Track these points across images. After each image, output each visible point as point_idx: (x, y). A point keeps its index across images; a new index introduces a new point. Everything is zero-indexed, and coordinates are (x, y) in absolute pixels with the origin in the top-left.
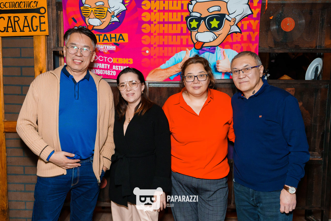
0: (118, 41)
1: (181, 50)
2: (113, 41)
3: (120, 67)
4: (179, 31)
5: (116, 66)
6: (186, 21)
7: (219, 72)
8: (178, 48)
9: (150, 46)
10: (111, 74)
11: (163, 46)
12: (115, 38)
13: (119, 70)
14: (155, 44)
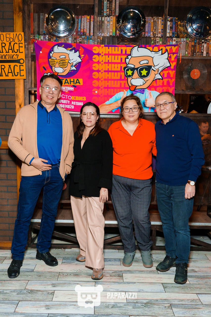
0: (76, 84)
1: (120, 91)
2: (72, 84)
3: (77, 103)
4: (119, 78)
5: (74, 102)
6: (124, 70)
7: (146, 107)
8: (118, 90)
9: (98, 88)
10: (71, 108)
11: (108, 88)
12: (74, 82)
13: (76, 105)
14: (102, 86)
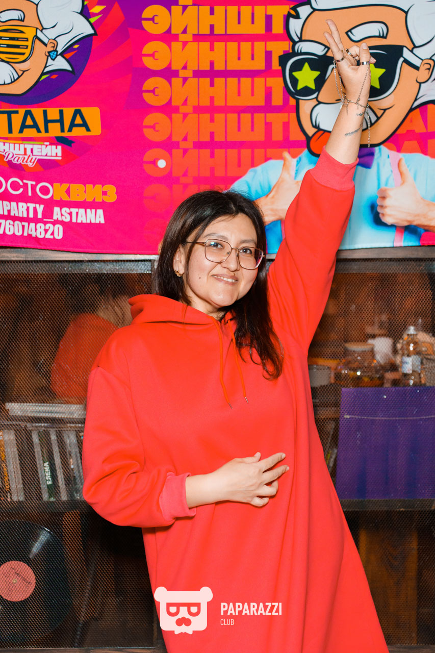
0: (70, 130)
1: (267, 159)
2: (55, 130)
3: (77, 213)
4: (260, 101)
5: (64, 209)
6: (280, 68)
7: (385, 225)
8: (259, 152)
9: (169, 145)
10: (48, 236)
11: (211, 145)
12: (61, 121)
13: (74, 220)
14: (185, 139)
